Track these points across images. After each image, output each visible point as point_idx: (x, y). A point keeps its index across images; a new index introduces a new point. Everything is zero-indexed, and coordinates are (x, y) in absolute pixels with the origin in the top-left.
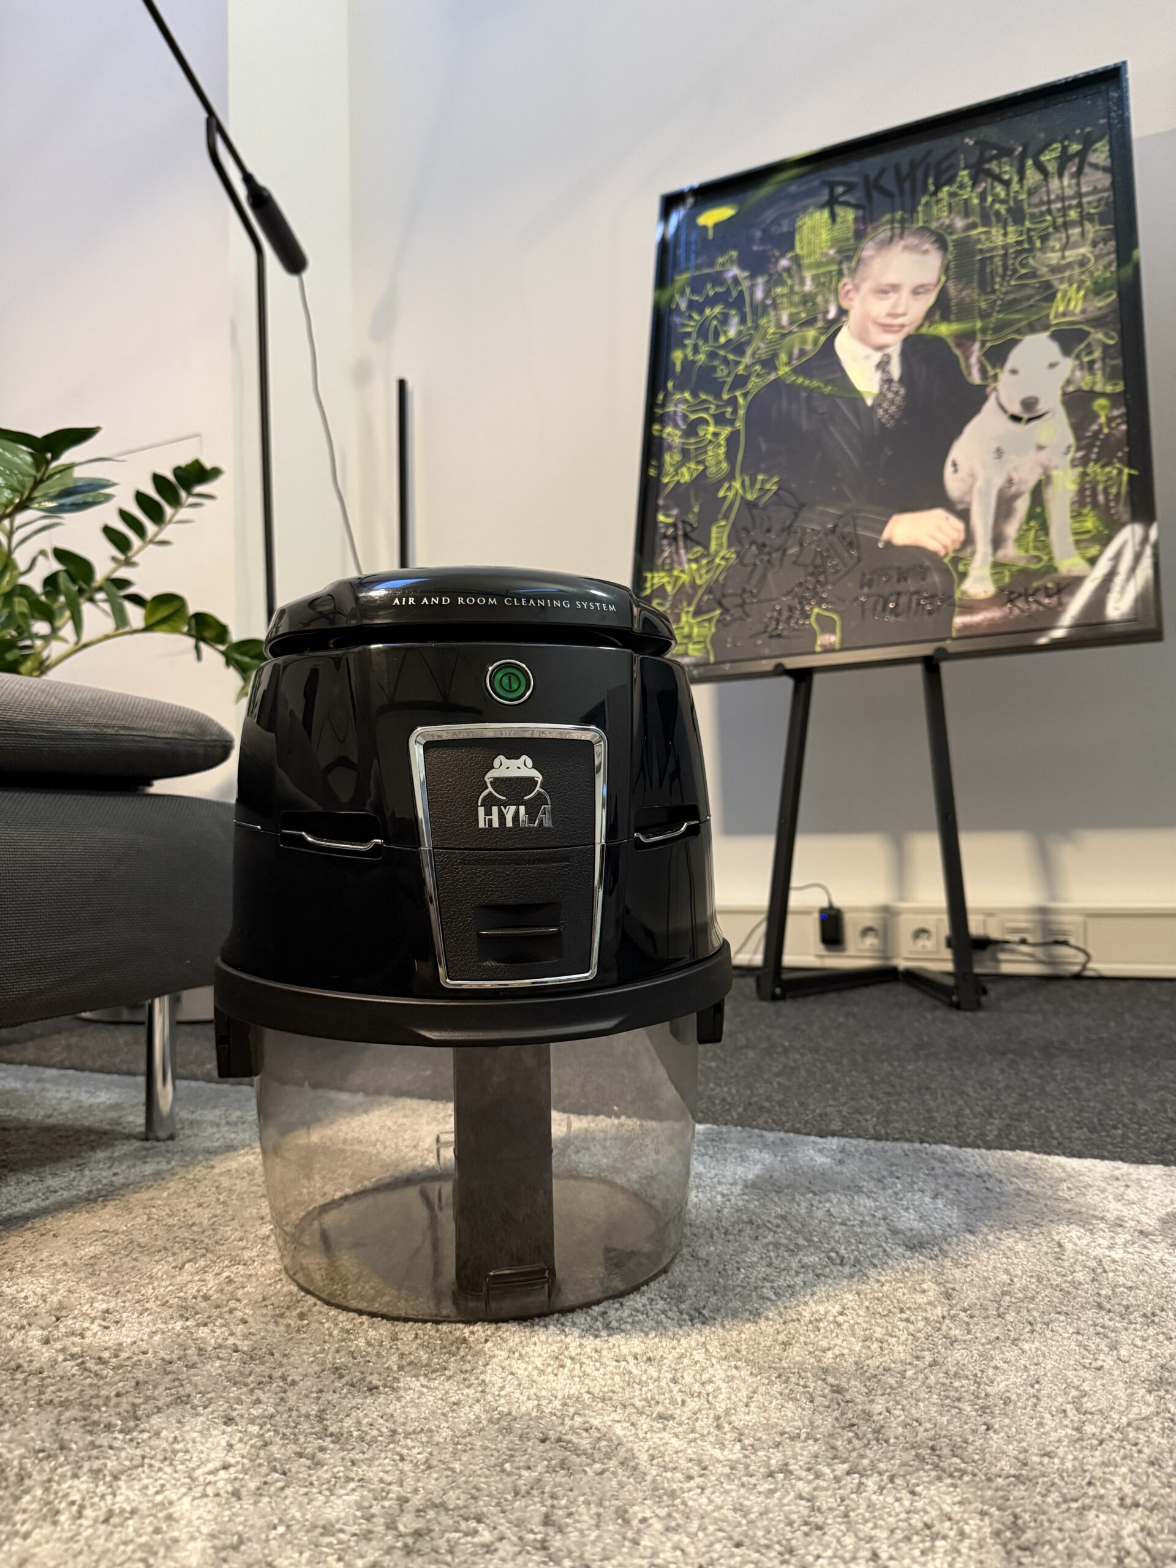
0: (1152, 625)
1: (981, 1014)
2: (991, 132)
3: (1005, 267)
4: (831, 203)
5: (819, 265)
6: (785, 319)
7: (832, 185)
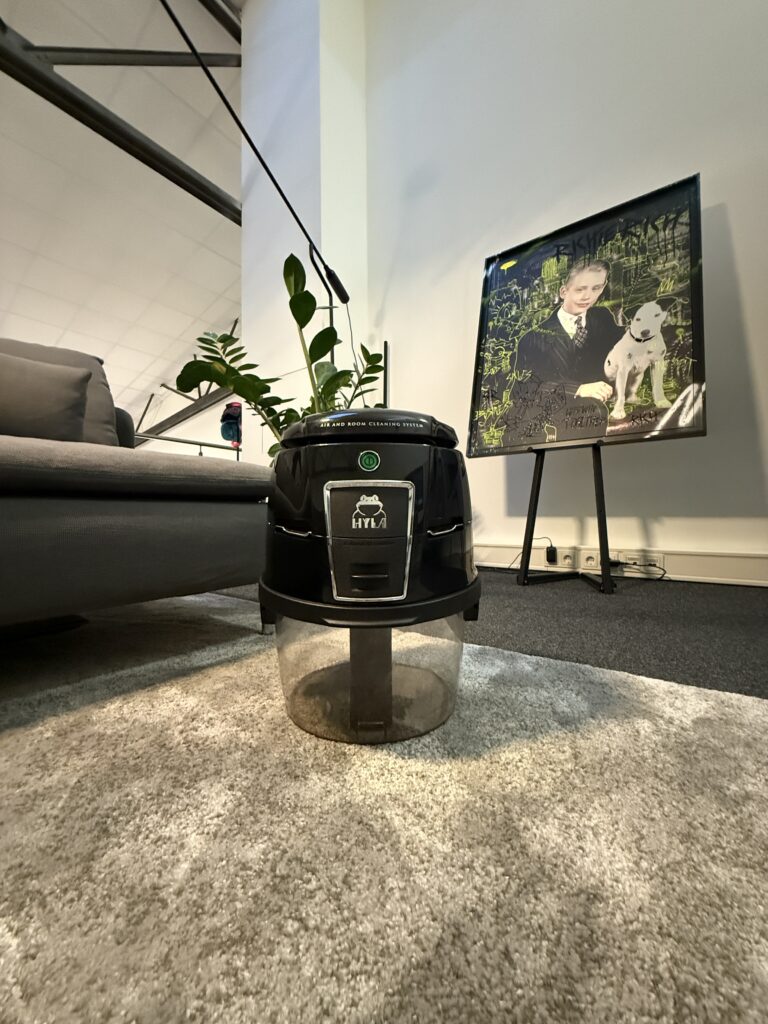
0: (701, 429)
1: (613, 596)
2: (631, 214)
3: (636, 274)
4: (558, 255)
5: (551, 281)
6: (536, 306)
7: (558, 247)
